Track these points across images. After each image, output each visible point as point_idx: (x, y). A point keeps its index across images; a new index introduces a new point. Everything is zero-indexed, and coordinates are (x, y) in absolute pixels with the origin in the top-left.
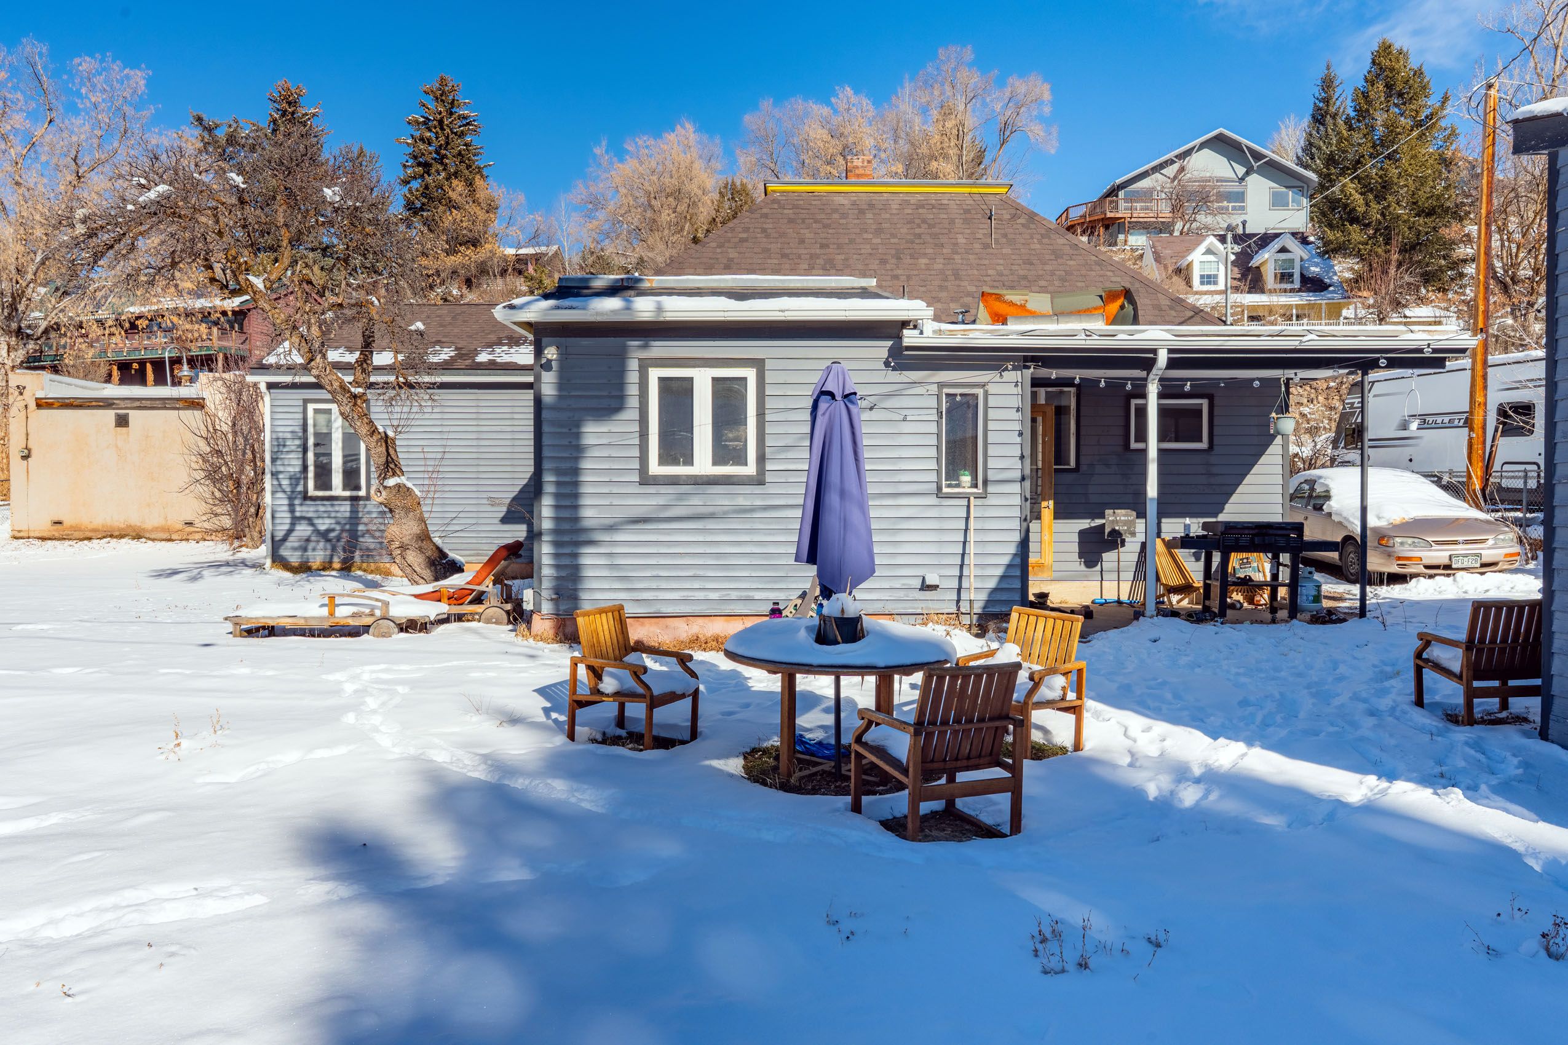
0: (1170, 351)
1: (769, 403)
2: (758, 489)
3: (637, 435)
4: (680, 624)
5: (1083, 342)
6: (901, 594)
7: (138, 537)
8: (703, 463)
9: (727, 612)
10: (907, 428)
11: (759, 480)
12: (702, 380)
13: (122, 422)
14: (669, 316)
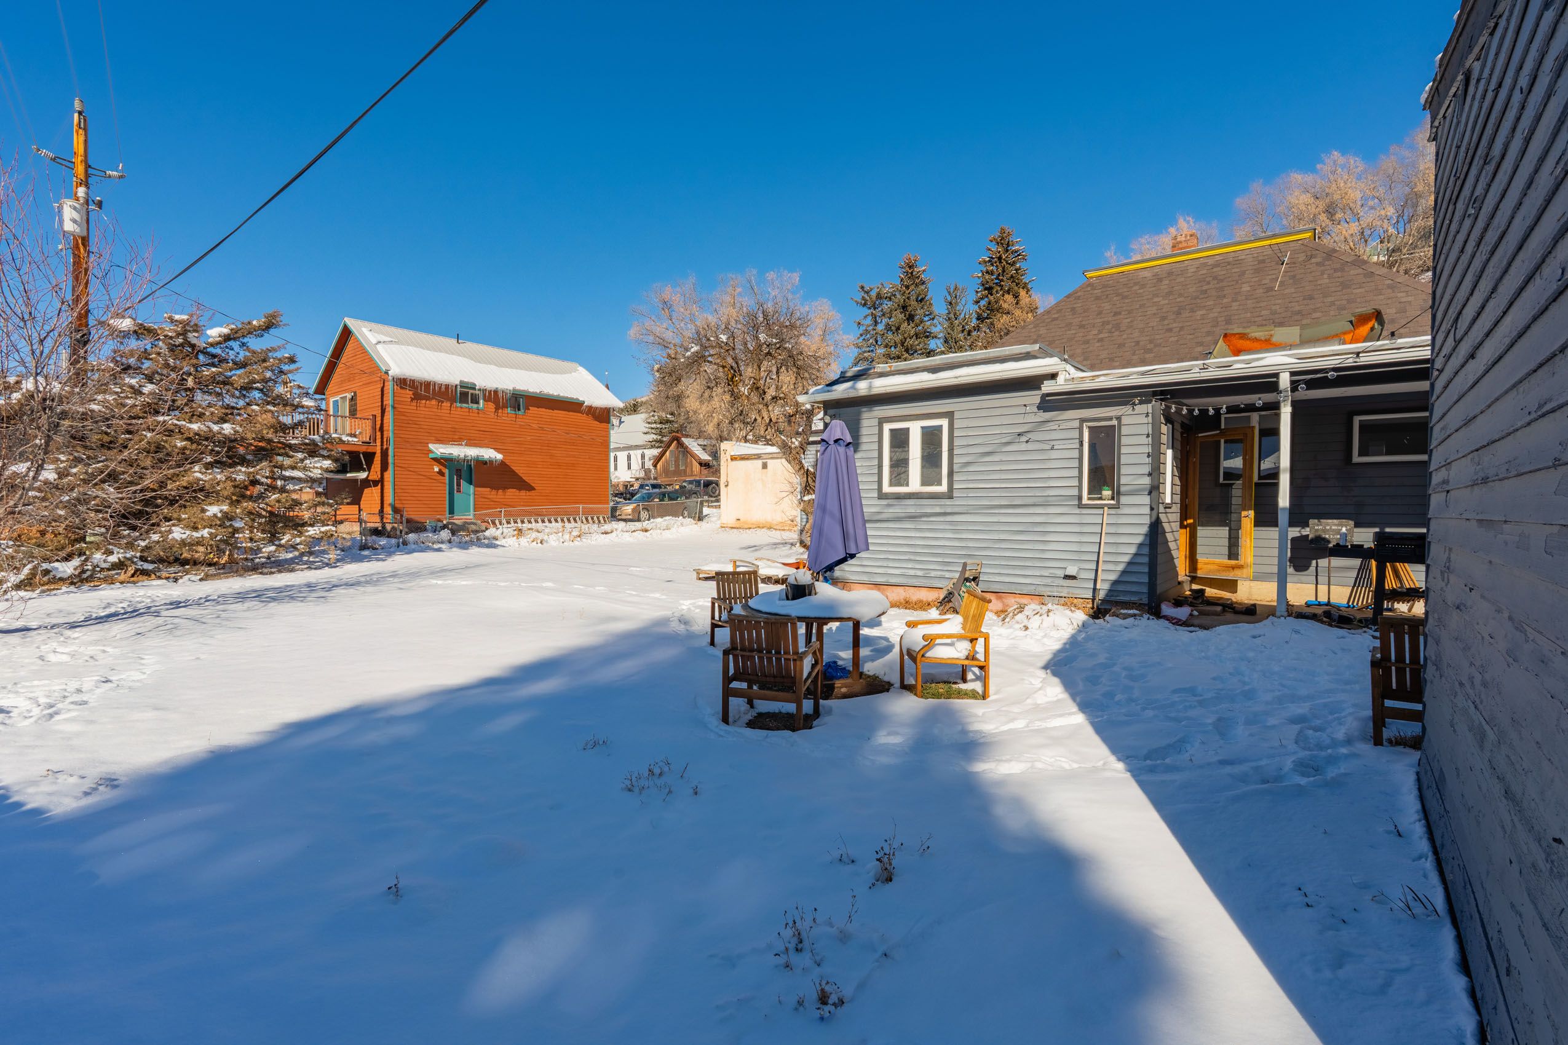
0: (1293, 374)
1: (957, 442)
2: (948, 502)
3: (877, 467)
4: (900, 590)
5: (1198, 375)
6: (1048, 581)
7: (770, 528)
8: (915, 484)
9: (928, 585)
10: (1054, 454)
11: (949, 495)
12: (915, 429)
13: (765, 466)
14: (875, 391)
